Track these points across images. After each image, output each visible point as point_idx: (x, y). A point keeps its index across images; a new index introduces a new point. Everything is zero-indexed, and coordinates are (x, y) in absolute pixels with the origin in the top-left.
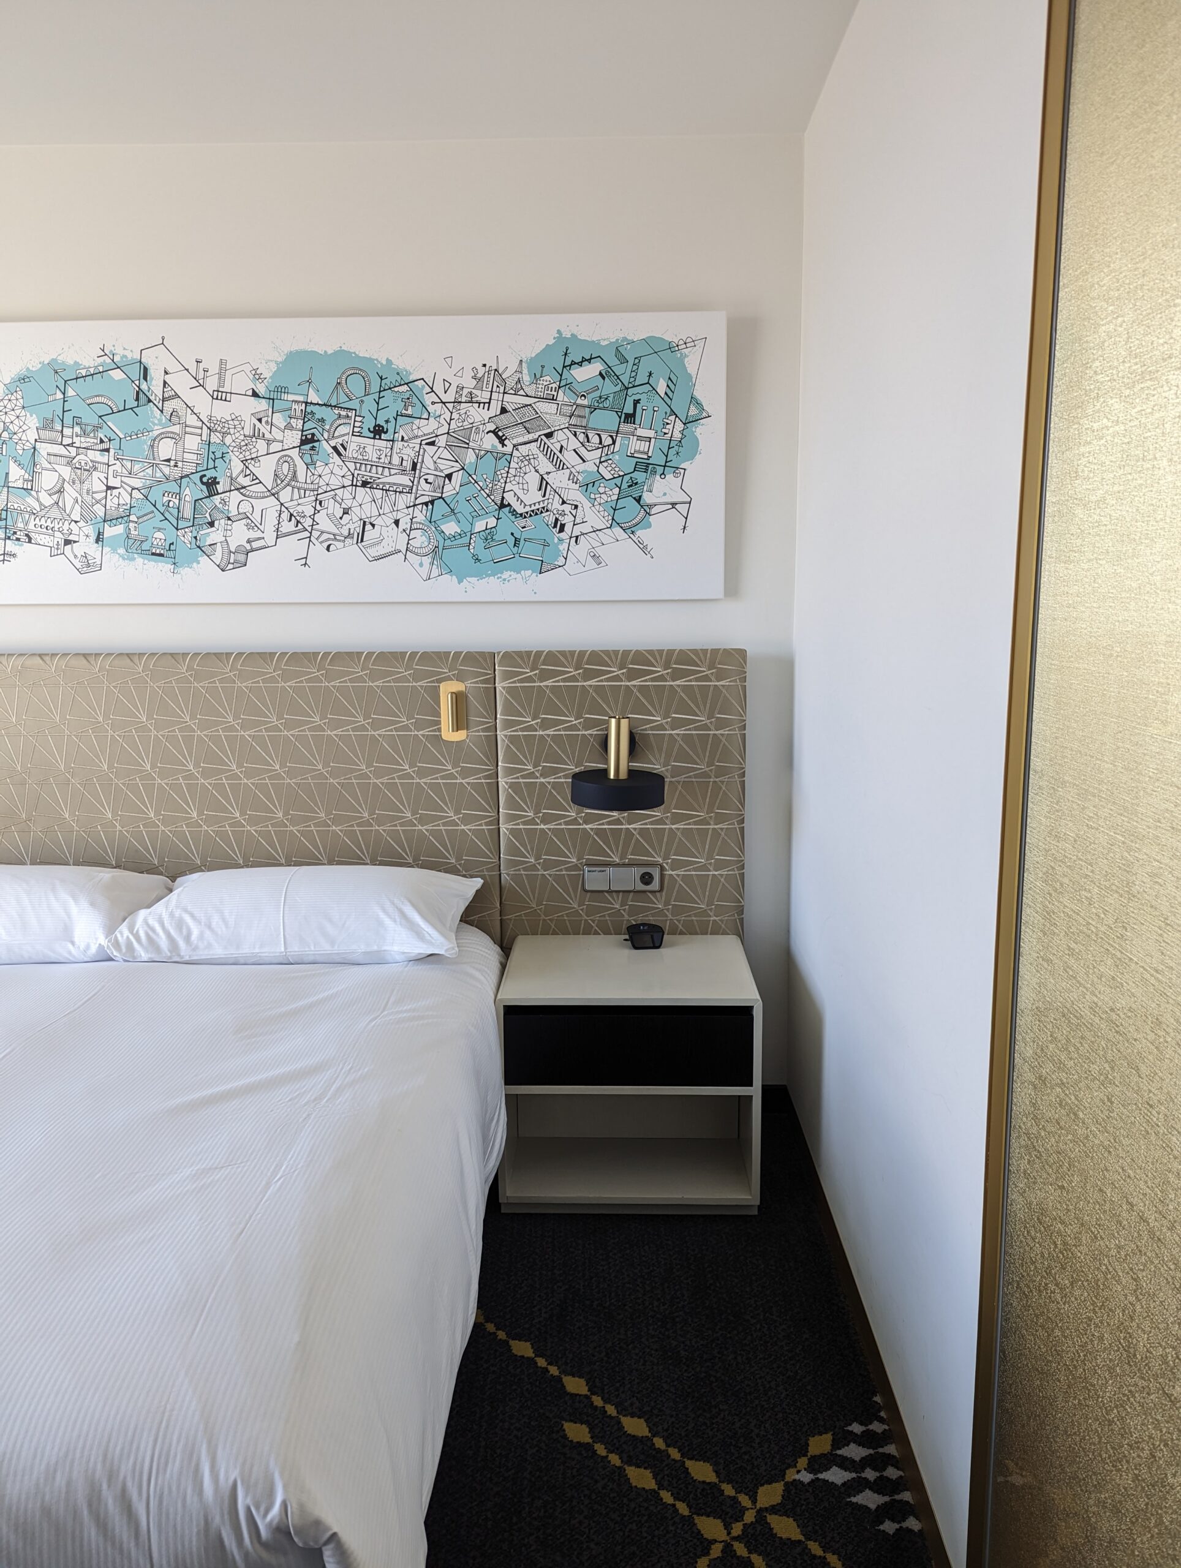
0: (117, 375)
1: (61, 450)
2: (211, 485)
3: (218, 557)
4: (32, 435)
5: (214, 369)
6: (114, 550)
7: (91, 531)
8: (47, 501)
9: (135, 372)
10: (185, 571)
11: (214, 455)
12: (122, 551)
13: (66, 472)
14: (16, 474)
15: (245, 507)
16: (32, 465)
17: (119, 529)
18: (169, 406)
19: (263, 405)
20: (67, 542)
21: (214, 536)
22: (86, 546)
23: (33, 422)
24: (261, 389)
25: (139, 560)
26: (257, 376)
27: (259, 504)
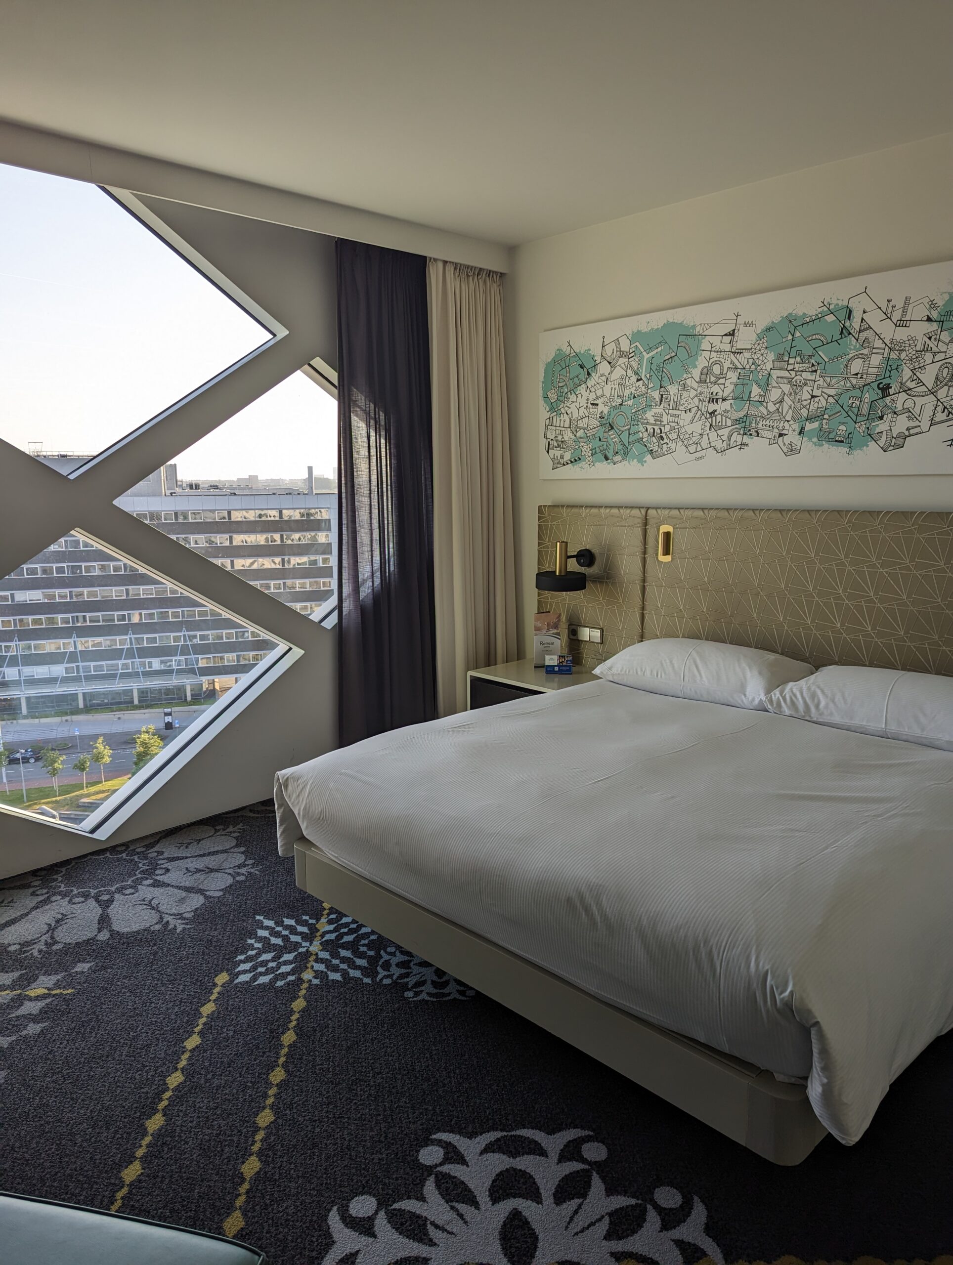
0: (830, 318)
1: (786, 374)
2: (885, 390)
3: (882, 443)
4: (769, 365)
5: (900, 304)
6: (810, 439)
7: (797, 427)
8: (772, 408)
9: (842, 315)
10: (857, 453)
11: (891, 367)
12: (815, 440)
13: (786, 388)
14: (756, 391)
15: (909, 404)
16: (766, 386)
17: (816, 425)
18: (863, 336)
19: (935, 326)
20: (781, 435)
21: (882, 426)
22: (792, 437)
23: (771, 356)
24: (935, 315)
25: (826, 445)
26: (933, 305)
27: (920, 401)
